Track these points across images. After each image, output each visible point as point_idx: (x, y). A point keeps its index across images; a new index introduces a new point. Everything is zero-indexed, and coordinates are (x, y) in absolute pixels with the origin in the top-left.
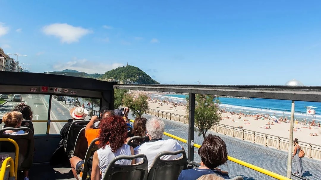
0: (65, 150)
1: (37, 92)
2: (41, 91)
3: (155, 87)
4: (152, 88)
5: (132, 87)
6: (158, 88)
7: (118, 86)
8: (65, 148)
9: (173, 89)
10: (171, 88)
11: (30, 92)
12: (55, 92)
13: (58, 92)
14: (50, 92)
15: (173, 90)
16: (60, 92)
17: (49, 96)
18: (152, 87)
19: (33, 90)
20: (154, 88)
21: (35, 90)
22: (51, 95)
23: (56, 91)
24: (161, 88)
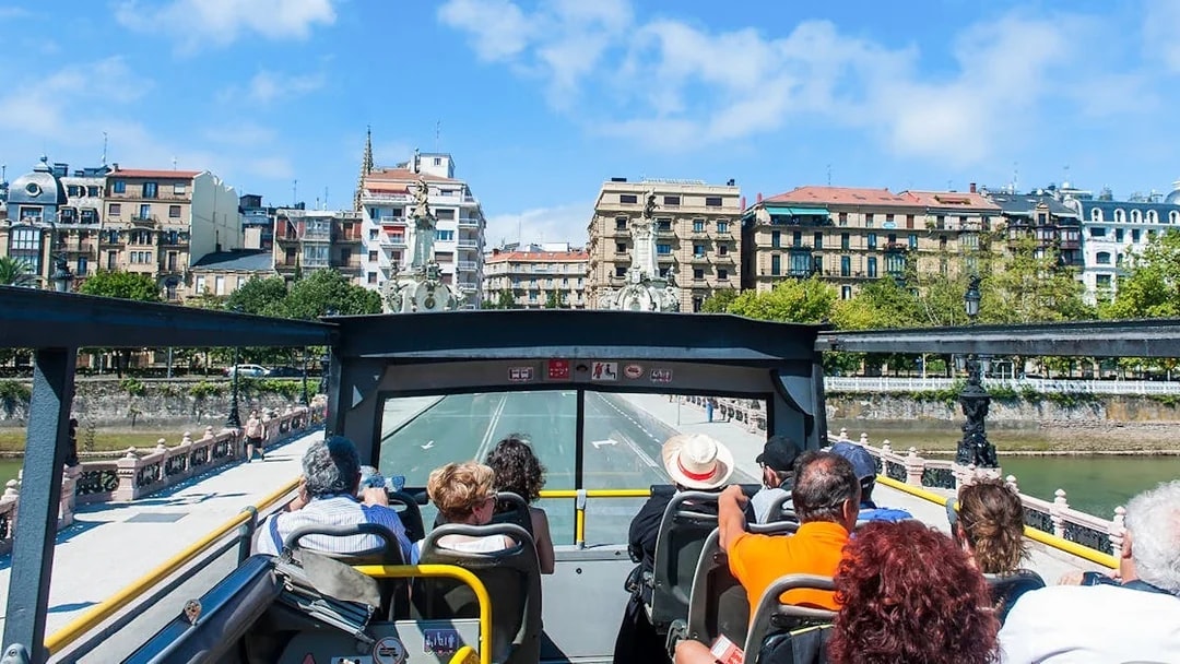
0: (650, 615)
1: (534, 380)
2: (546, 380)
3: (1025, 338)
4: (1009, 341)
5: (908, 343)
6: (1045, 340)
7: (840, 338)
8: (647, 605)
9: (1129, 341)
10: (1118, 336)
11: (509, 381)
12: (594, 378)
13: (604, 377)
14: (577, 381)
15: (1131, 347)
16: (611, 378)
17: (574, 393)
18: (1012, 338)
19: (517, 376)
20: (1021, 342)
21: (526, 375)
22: (581, 388)
23: (598, 373)
24: (1060, 337)
